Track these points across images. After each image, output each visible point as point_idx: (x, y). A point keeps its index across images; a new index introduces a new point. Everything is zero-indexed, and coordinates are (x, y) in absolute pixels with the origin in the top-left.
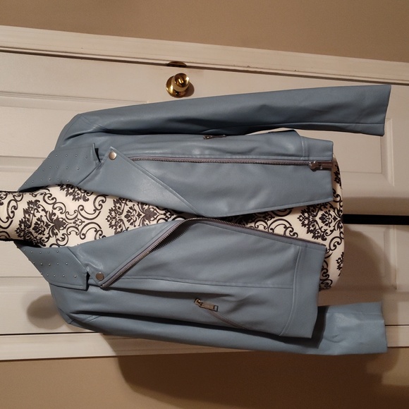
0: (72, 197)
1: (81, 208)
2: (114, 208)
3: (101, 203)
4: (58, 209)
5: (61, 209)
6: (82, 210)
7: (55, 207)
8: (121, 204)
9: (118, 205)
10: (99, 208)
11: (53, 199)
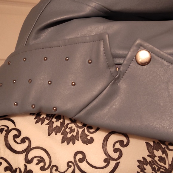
0: (60, 136)
1: (80, 156)
2: (149, 159)
3: (118, 146)
4: (35, 161)
5: (41, 160)
6: (81, 160)
7: (30, 156)
8: (164, 152)
9: (158, 153)
10: (115, 156)
11: (23, 141)
